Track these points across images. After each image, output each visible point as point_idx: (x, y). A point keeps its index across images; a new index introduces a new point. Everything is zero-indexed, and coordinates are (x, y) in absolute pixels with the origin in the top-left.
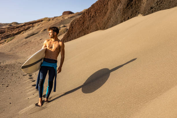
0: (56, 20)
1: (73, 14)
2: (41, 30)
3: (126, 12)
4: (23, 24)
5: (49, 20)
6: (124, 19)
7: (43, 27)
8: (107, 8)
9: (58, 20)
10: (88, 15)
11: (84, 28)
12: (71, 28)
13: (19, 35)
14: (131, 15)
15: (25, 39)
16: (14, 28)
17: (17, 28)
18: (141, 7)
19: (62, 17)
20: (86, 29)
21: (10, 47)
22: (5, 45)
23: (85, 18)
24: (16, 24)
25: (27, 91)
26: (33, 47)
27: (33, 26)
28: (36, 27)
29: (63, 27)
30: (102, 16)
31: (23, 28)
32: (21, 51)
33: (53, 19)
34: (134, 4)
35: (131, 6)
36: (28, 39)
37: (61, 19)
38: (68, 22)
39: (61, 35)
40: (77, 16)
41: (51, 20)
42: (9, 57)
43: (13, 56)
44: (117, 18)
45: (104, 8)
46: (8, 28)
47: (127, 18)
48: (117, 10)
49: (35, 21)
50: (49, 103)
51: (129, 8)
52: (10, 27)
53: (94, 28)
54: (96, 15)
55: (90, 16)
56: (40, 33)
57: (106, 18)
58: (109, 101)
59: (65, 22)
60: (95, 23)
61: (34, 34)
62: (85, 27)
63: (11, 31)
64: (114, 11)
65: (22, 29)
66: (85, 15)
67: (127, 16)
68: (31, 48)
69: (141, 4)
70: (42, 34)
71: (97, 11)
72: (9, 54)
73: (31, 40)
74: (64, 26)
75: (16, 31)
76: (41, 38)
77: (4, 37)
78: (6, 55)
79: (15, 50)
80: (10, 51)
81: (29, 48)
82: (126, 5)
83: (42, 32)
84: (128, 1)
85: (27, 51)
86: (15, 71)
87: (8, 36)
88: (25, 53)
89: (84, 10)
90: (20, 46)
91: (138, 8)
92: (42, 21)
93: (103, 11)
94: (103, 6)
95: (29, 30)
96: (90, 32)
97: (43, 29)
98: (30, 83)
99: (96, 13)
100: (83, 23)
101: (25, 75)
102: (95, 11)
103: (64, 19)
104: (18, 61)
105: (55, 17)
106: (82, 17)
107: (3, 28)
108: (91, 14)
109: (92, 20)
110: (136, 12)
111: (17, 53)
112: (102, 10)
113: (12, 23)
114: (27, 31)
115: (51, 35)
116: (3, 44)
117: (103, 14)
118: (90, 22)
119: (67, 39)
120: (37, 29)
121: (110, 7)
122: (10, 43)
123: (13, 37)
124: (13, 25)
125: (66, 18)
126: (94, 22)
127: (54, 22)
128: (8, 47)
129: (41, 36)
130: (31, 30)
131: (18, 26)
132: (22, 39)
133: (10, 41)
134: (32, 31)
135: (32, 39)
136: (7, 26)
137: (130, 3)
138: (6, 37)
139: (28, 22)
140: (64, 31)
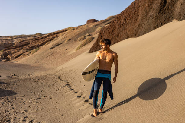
0: (81, 29)
1: (98, 22)
2: (65, 40)
3: (159, 18)
4: (47, 35)
5: (74, 29)
6: (157, 25)
7: (68, 37)
8: (138, 14)
9: (83, 29)
10: (118, 22)
11: (114, 37)
12: (100, 37)
13: (43, 46)
14: (165, 21)
15: (50, 50)
16: (38, 39)
17: (41, 39)
18: (175, 11)
19: (86, 25)
20: (116, 38)
21: (36, 59)
22: (31, 57)
23: (114, 26)
24: (40, 35)
25: (74, 102)
26: (58, 58)
27: (57, 36)
28: (60, 38)
29: (88, 36)
30: (132, 23)
31: (48, 39)
32: (46, 63)
33: (77, 28)
34: (167, 9)
35: (164, 11)
36: (53, 49)
37: (86, 28)
38: (93, 30)
39: (87, 44)
40: (102, 23)
41: (76, 29)
42: (35, 69)
43: (39, 68)
44: (149, 25)
45: (134, 14)
46: (33, 39)
47: (160, 23)
48: (149, 16)
49: (59, 31)
50: (104, 114)
51: (162, 13)
52: (34, 38)
53: (125, 36)
54: (126, 22)
55: (120, 24)
56: (65, 43)
57: (137, 25)
58: (172, 110)
59: (90, 31)
60: (125, 31)
61: (59, 45)
62: (115, 35)
63: (36, 42)
64: (146, 17)
65: (46, 40)
66: (115, 23)
67: (160, 22)
68: (57, 58)
69: (175, 9)
70: (67, 44)
71: (127, 18)
72: (35, 66)
73: (56, 51)
74: (90, 35)
75: (41, 42)
76: (66, 49)
77: (28, 49)
78: (32, 67)
79: (41, 61)
80: (36, 63)
81: (54, 59)
82: (159, 10)
83: (66, 42)
84: (160, 7)
85: (53, 62)
86: (50, 83)
87: (33, 48)
88: (51, 64)
89: (109, 17)
90: (46, 57)
91: (172, 13)
92: (66, 30)
93: (134, 18)
94: (134, 12)
95: (54, 40)
96: (120, 40)
97: (68, 39)
98: (73, 94)
99: (126, 20)
100: (113, 31)
101: (64, 87)
102: (125, 18)
103: (89, 27)
104: (48, 72)
105: (79, 26)
106: (112, 25)
107: (27, 40)
108: (121, 22)
109: (122, 28)
110: (170, 17)
111: (43, 64)
112: (132, 17)
113: (36, 34)
114: (51, 41)
115: (104, 48)
116: (28, 56)
117: (133, 21)
118: (120, 30)
119: (97, 48)
120: (62, 39)
121: (141, 13)
122: (35, 55)
123: (38, 49)
124: (37, 37)
125: (91, 26)
126: (124, 29)
127: (79, 31)
128: (33, 59)
129: (66, 46)
130: (55, 40)
131: (42, 37)
132: (47, 50)
133: (35, 52)
134: (57, 41)
135: (57, 49)
136: (32, 38)
137: (162, 8)
138: (31, 49)
139: (53, 33)
140: (90, 40)
